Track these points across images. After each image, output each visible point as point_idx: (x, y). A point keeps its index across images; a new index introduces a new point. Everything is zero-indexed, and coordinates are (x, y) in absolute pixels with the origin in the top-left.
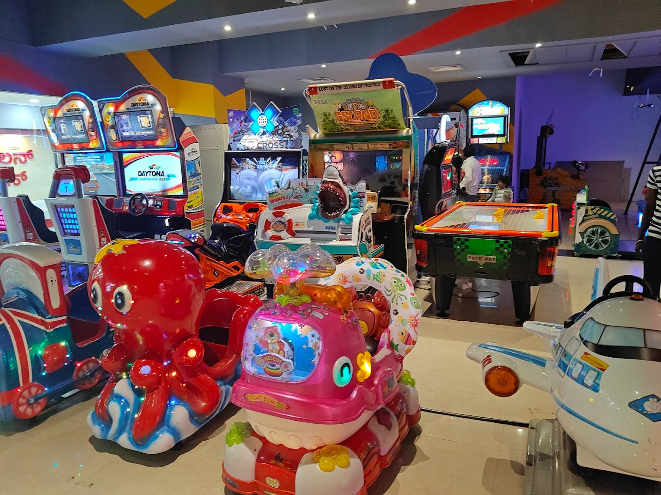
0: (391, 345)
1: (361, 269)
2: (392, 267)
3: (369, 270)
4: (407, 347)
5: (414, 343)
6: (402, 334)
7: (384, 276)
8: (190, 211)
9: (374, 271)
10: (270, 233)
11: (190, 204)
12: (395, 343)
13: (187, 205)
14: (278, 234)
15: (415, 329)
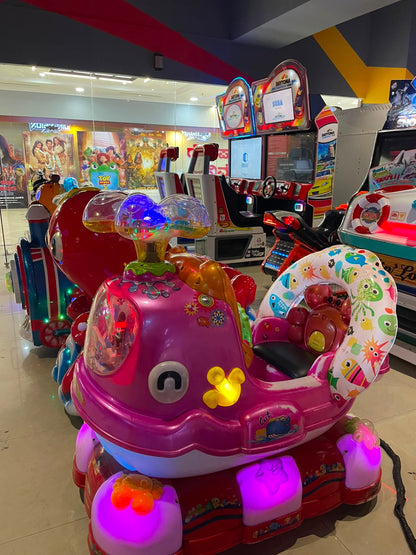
0: (326, 375)
1: (332, 260)
2: (377, 264)
3: (340, 263)
4: (353, 387)
5: (366, 385)
6: (348, 365)
7: (355, 274)
8: (314, 197)
9: (346, 265)
10: (358, 222)
11: (315, 190)
12: (335, 374)
13: (312, 190)
14: (366, 225)
15: (373, 364)
